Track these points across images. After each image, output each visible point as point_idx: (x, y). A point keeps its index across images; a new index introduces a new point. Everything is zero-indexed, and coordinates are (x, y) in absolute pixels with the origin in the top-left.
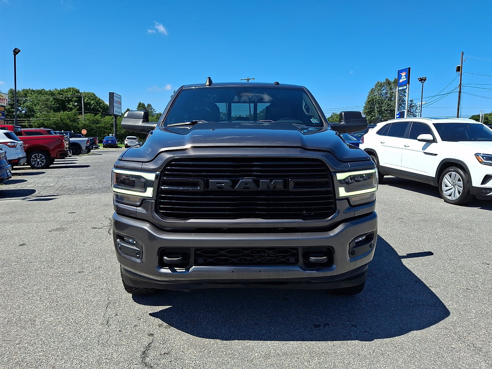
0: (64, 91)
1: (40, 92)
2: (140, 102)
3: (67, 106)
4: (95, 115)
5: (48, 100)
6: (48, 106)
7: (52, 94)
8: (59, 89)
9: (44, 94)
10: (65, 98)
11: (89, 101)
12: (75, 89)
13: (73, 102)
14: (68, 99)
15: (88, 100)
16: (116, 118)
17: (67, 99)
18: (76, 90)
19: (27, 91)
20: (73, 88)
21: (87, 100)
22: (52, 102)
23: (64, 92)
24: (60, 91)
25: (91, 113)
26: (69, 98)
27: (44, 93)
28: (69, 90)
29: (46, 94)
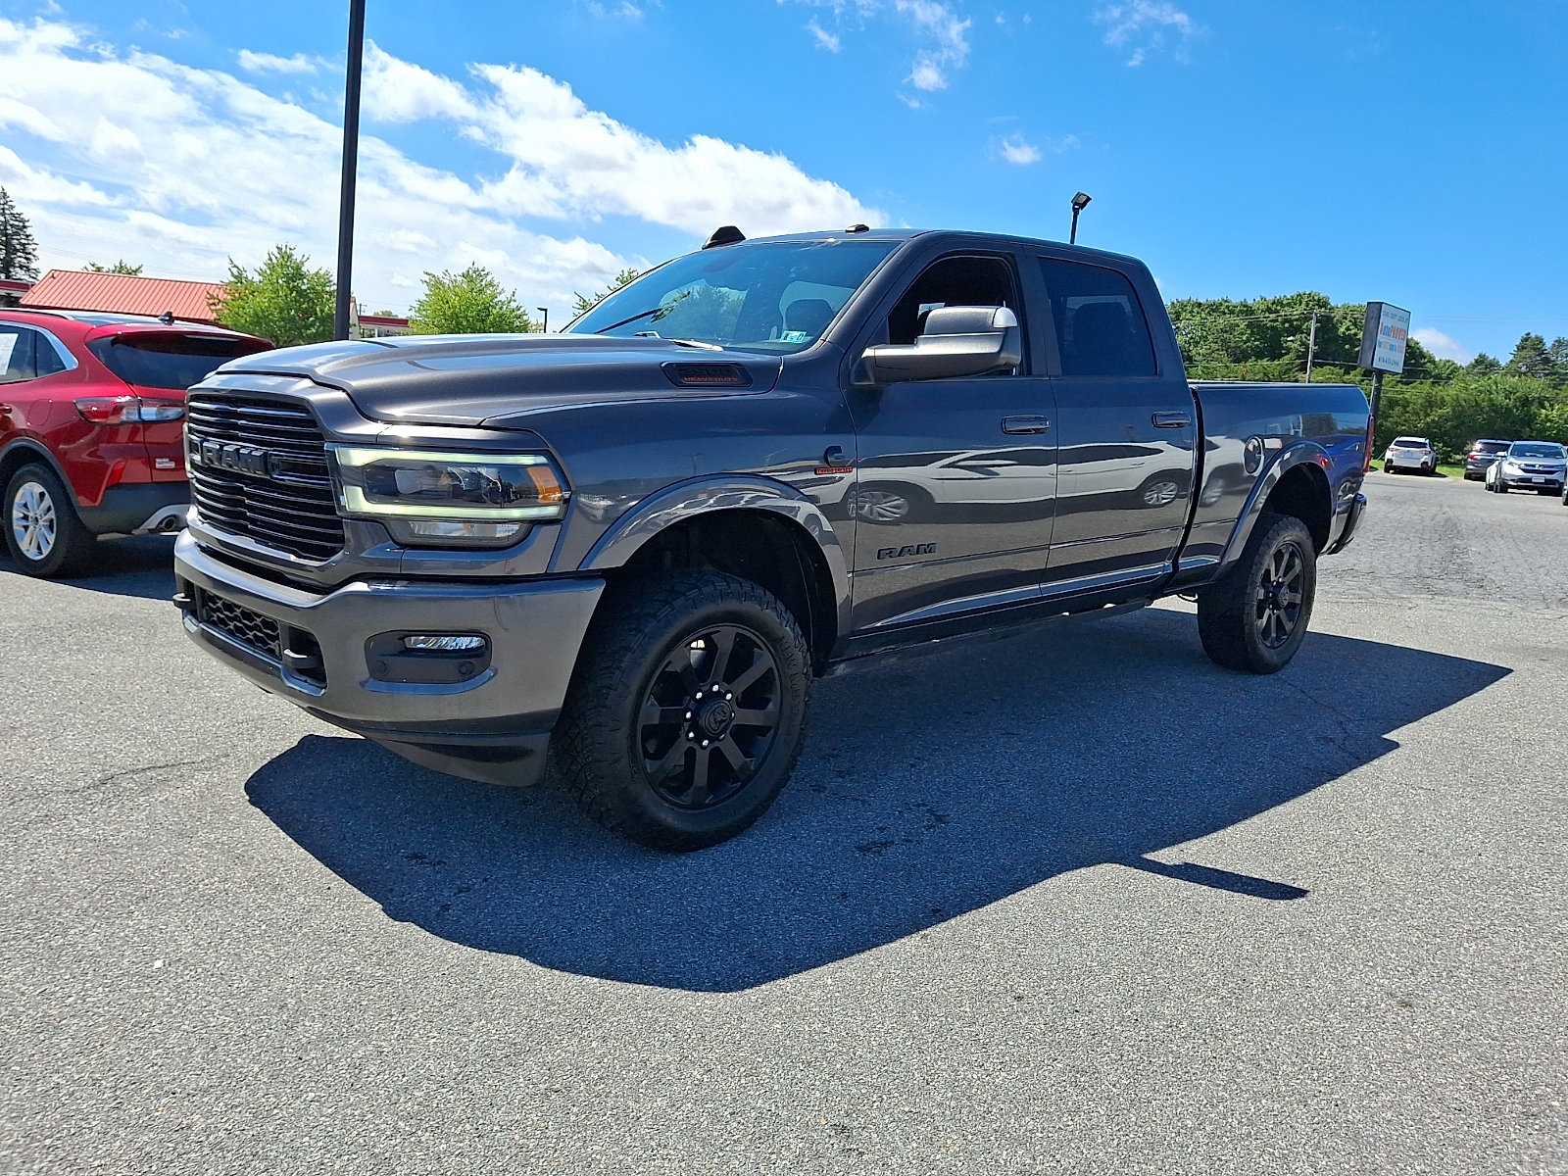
0: (1285, 302)
1: (1214, 308)
2: (1529, 334)
3: (1284, 345)
4: (1347, 373)
5: (1233, 327)
6: (1229, 347)
7: (1247, 310)
8: (1270, 298)
9: (1225, 313)
10: (1283, 323)
11: (1353, 332)
12: (1316, 298)
13: (1303, 335)
14: (1291, 325)
15: (1352, 327)
16: (1379, 381)
17: (1287, 325)
18: (1319, 300)
19: (1183, 306)
20: (1310, 294)
21: (1348, 329)
22: (1242, 334)
23: (1282, 305)
24: (1273, 304)
25: (1335, 365)
26: (1295, 323)
27: (1226, 311)
28: (1298, 300)
29: (1232, 312)
